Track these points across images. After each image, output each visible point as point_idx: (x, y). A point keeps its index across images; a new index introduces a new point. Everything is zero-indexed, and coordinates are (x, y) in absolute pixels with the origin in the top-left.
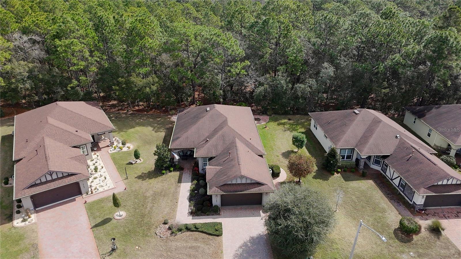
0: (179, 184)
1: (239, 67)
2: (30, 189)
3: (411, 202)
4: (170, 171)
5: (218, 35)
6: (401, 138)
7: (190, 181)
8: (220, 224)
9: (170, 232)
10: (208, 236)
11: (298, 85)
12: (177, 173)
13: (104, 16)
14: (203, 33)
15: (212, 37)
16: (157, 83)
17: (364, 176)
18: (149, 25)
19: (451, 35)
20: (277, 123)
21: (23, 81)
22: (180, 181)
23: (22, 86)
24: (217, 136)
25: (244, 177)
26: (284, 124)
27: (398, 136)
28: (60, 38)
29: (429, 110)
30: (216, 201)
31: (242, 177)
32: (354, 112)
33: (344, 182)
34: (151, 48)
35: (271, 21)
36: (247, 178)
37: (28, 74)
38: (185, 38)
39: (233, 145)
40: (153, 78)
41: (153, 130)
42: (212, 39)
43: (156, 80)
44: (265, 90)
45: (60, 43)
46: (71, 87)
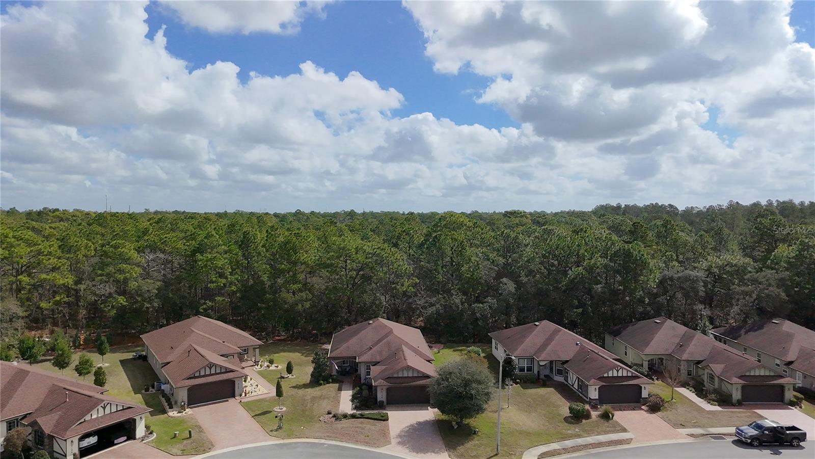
0: (340, 392)
1: (406, 284)
2: (189, 380)
3: (587, 398)
4: (329, 383)
5: (382, 249)
6: (581, 345)
7: (352, 389)
8: (387, 413)
9: (334, 418)
10: (373, 421)
11: (476, 305)
12: (337, 385)
13: (251, 231)
14: (365, 248)
15: (375, 251)
16: (310, 300)
17: (544, 385)
18: (304, 239)
19: (634, 248)
20: (452, 350)
21: (150, 301)
22: (340, 389)
23: (149, 305)
24: (381, 343)
25: (411, 368)
26: (461, 350)
27: (578, 343)
28: (202, 253)
29: (625, 328)
30: (381, 396)
31: (409, 368)
32: (535, 325)
33: (522, 389)
34: (305, 263)
35: (443, 237)
36: (413, 369)
37: (157, 292)
38: (343, 253)
39: (400, 350)
40: (307, 294)
41: (302, 355)
42: (375, 252)
43: (310, 296)
44: (438, 311)
45: (201, 257)
46: (203, 309)
